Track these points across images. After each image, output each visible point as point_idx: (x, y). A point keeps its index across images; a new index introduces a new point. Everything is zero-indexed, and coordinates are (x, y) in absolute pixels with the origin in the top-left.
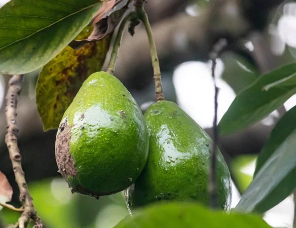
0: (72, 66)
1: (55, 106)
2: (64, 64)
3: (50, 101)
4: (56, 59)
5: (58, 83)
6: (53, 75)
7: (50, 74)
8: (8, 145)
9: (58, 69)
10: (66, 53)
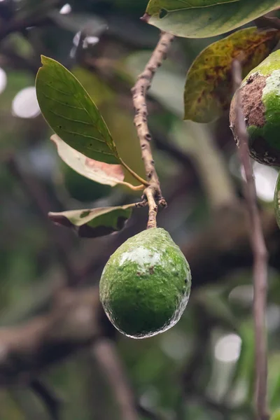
0: (225, 67)
1: (199, 100)
2: (219, 61)
3: (197, 92)
4: (215, 51)
5: (208, 77)
6: (206, 67)
7: (204, 64)
8: (137, 124)
9: (212, 63)
10: (226, 48)
